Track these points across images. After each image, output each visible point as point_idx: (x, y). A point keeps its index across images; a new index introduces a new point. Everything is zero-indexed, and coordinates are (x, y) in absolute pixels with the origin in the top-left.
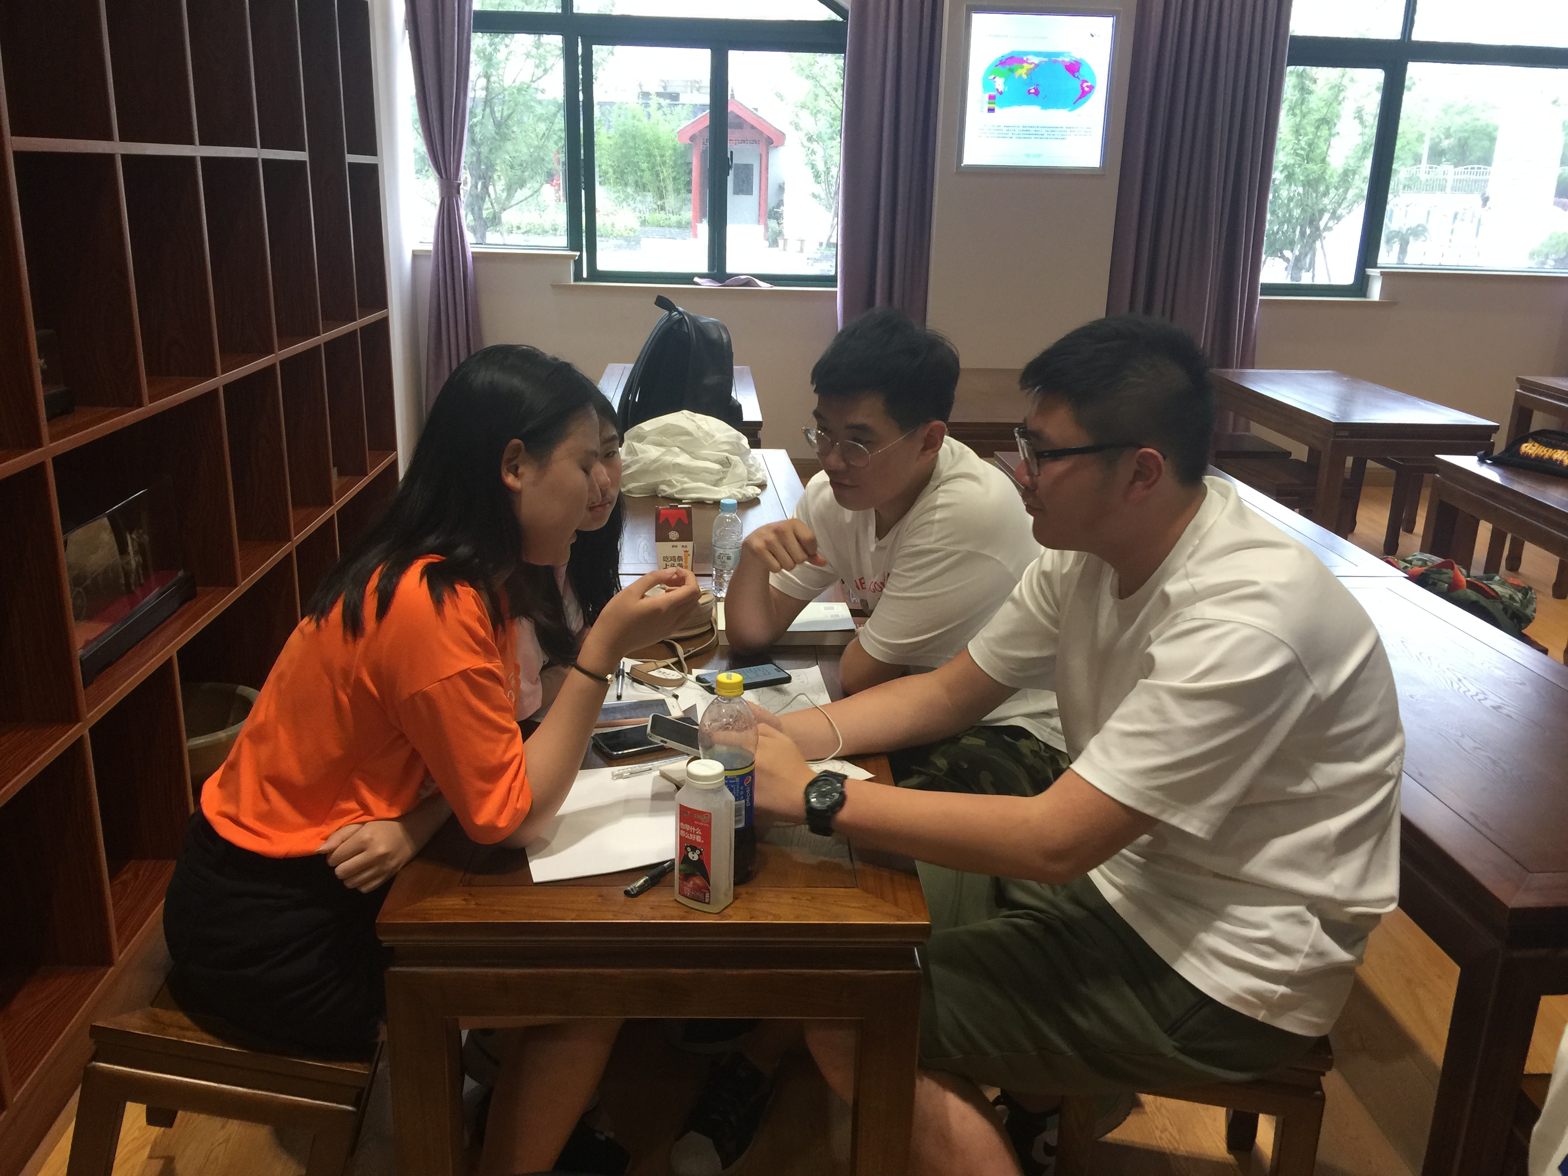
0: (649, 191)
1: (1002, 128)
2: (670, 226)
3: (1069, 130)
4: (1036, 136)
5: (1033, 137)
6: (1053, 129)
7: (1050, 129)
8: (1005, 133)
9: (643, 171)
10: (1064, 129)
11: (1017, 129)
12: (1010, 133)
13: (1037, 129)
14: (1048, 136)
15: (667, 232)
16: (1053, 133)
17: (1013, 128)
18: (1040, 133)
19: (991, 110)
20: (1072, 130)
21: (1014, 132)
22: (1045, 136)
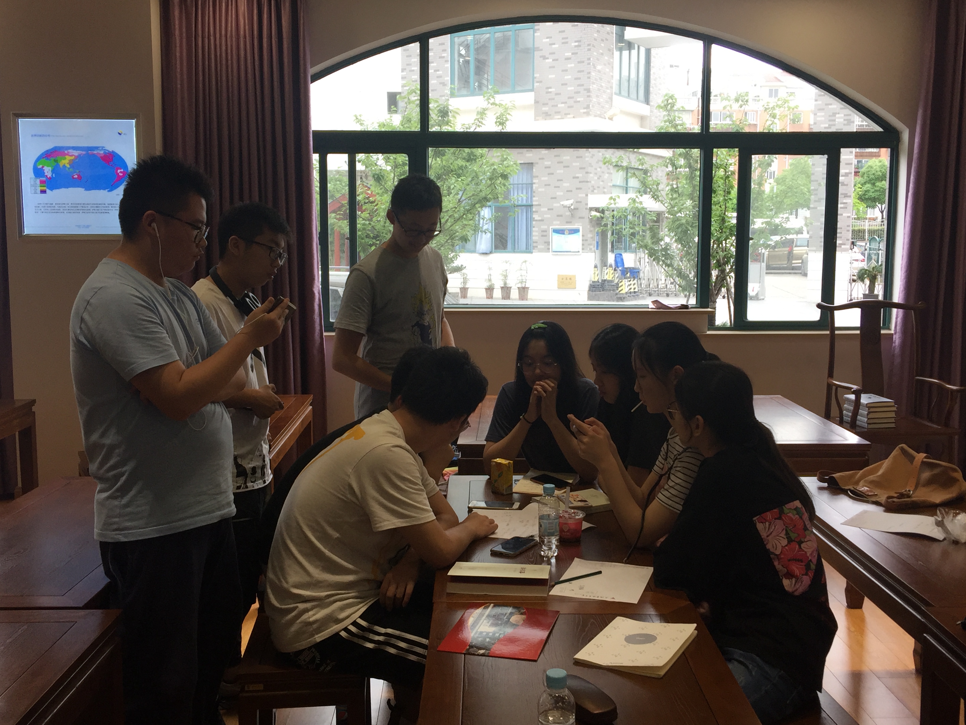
1: (54, 205)
3: (110, 206)
4: (83, 211)
7: (95, 206)
10: (106, 205)
11: (67, 206)
12: (61, 209)
14: (94, 211)
16: (97, 208)
17: (64, 205)
19: (43, 192)
20: (113, 206)
21: (64, 208)
22: (91, 211)
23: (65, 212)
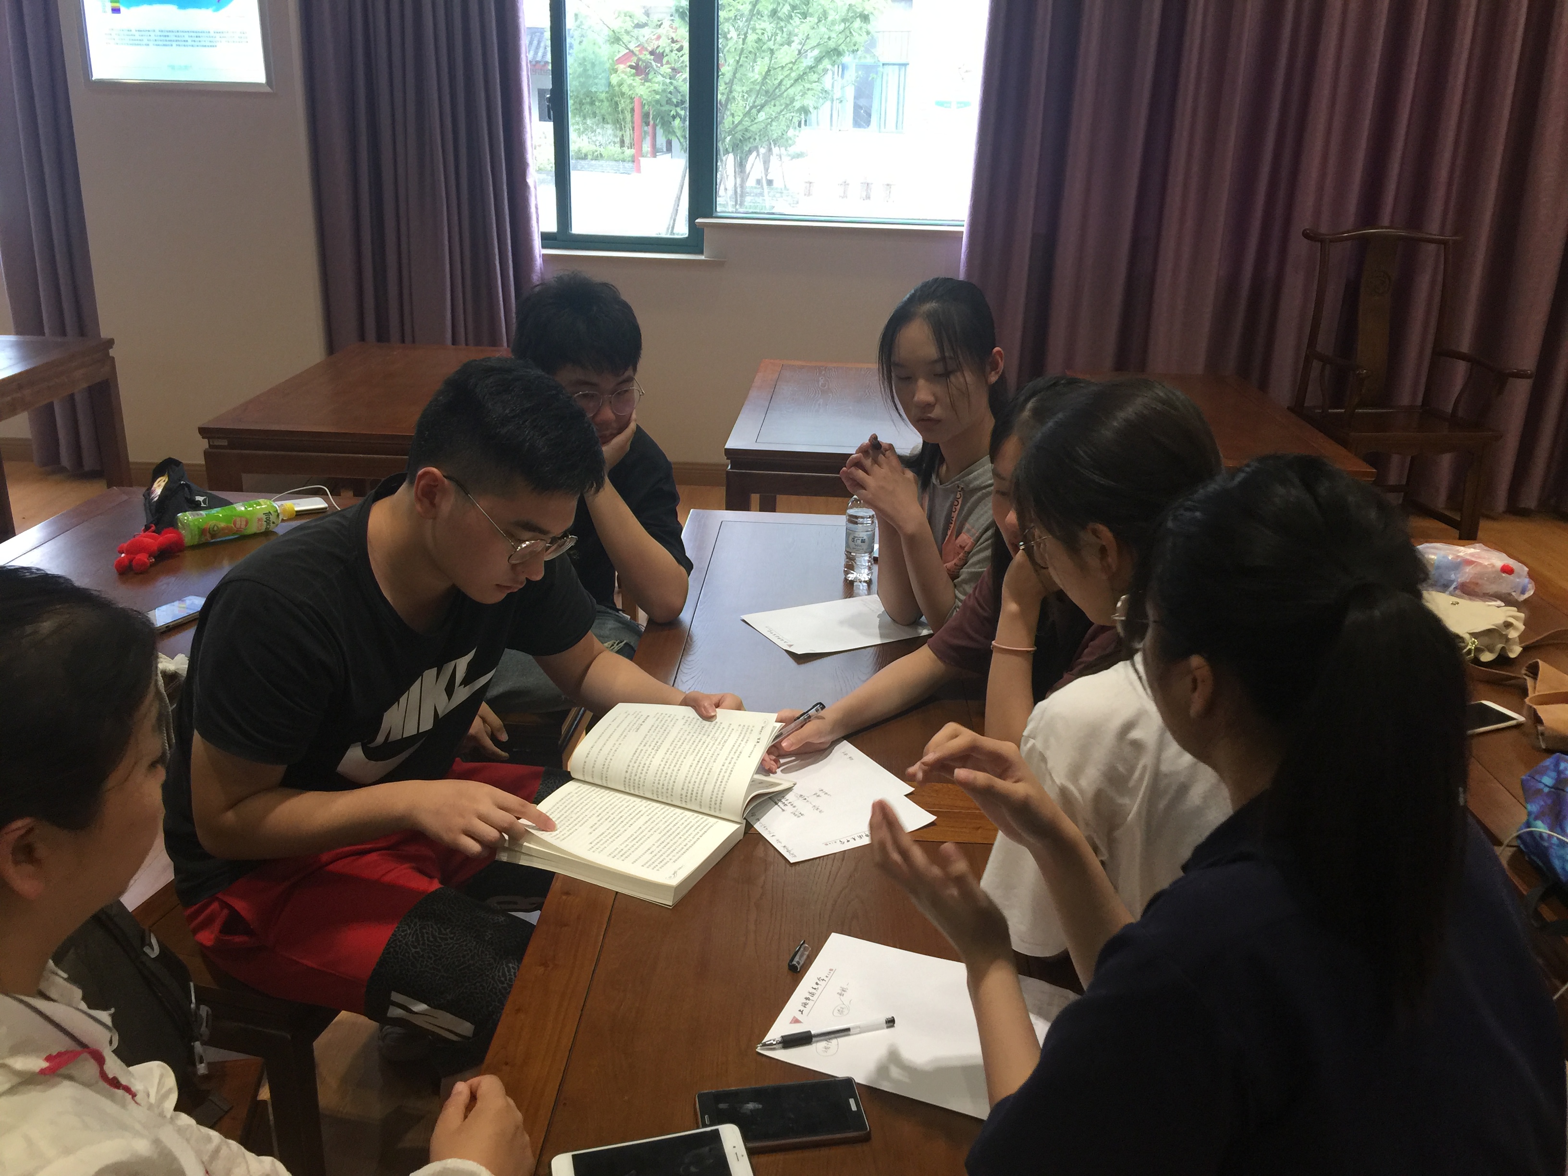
0: (608, 123)
1: (133, 32)
2: (624, 161)
3: (218, 35)
4: (178, 43)
5: (174, 44)
6: (198, 34)
7: (195, 34)
8: (139, 38)
9: (602, 101)
10: (212, 34)
11: (152, 34)
12: (145, 38)
13: (177, 34)
14: (193, 43)
15: (621, 166)
16: (198, 39)
17: (148, 33)
18: (183, 39)
19: (116, 10)
20: (222, 35)
21: (149, 38)
22: (190, 43)
23: (151, 43)
